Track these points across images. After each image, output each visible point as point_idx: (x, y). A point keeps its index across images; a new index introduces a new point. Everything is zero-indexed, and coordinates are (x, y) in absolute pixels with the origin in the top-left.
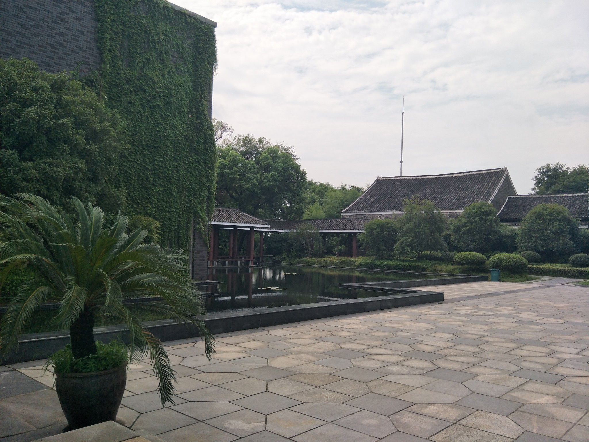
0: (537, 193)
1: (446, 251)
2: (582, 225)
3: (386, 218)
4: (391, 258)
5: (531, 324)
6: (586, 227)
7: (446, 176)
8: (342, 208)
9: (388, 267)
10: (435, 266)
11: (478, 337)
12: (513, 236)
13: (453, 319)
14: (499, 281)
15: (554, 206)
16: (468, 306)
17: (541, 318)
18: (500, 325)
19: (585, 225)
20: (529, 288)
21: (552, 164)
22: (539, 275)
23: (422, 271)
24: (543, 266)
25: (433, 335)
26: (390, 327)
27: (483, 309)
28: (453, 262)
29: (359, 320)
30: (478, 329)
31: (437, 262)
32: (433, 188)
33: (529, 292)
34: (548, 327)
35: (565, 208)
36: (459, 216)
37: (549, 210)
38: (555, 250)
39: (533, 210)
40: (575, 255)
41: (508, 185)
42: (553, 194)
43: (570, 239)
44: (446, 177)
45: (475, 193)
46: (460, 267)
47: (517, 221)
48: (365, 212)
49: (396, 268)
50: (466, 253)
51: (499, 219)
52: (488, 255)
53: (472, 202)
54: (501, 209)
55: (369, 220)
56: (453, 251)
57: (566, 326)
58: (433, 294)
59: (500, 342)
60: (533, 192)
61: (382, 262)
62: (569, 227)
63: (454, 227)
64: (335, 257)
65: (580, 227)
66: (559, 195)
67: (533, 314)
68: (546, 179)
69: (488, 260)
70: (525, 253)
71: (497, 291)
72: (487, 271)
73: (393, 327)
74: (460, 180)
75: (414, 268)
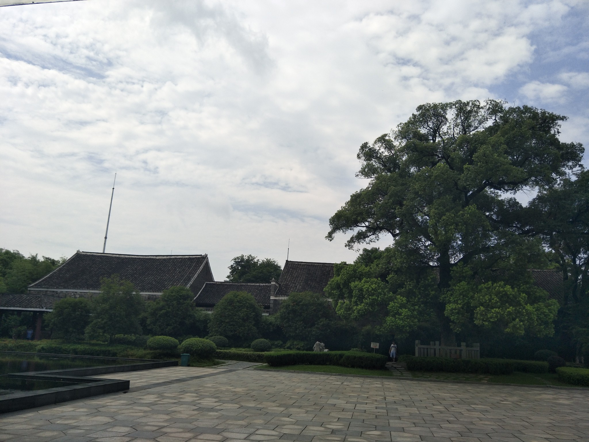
0: (231, 280)
1: (140, 335)
2: (264, 312)
3: (81, 296)
4: (80, 341)
5: (210, 411)
6: (267, 314)
7: (150, 257)
8: (30, 282)
9: (75, 352)
10: (126, 351)
11: (157, 428)
12: (206, 321)
13: (135, 410)
14: (189, 366)
15: (244, 294)
16: (153, 394)
17: (220, 404)
18: (181, 413)
19: (267, 312)
20: (215, 373)
21: (246, 256)
22: (225, 360)
23: (112, 356)
24: (230, 351)
25: (110, 430)
26: (61, 424)
27: (167, 396)
28: (146, 346)
29: (24, 418)
30: (159, 419)
31: (130, 346)
32: (135, 268)
33: (214, 377)
34: (224, 413)
35: (253, 297)
36: (158, 298)
37: (239, 297)
38: (241, 335)
39: (225, 297)
40: (256, 340)
41: (207, 272)
42: (244, 283)
43: (254, 325)
44: (150, 259)
45: (176, 277)
46: (152, 351)
47: (210, 306)
48: (57, 288)
49: (84, 352)
50: (160, 337)
51: (195, 303)
52: (182, 339)
53: (172, 285)
54: (199, 294)
55: (61, 297)
56: (148, 335)
57: (241, 410)
58: (118, 383)
59: (178, 432)
60: (228, 280)
61: (69, 346)
62: (254, 313)
63: (152, 309)
64: (10, 339)
65: (263, 314)
66: (249, 284)
67: (214, 400)
68: (240, 268)
69: (180, 344)
70: (215, 338)
71: (184, 377)
72: (178, 356)
73: (65, 424)
74: (162, 262)
75: (104, 353)
